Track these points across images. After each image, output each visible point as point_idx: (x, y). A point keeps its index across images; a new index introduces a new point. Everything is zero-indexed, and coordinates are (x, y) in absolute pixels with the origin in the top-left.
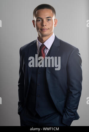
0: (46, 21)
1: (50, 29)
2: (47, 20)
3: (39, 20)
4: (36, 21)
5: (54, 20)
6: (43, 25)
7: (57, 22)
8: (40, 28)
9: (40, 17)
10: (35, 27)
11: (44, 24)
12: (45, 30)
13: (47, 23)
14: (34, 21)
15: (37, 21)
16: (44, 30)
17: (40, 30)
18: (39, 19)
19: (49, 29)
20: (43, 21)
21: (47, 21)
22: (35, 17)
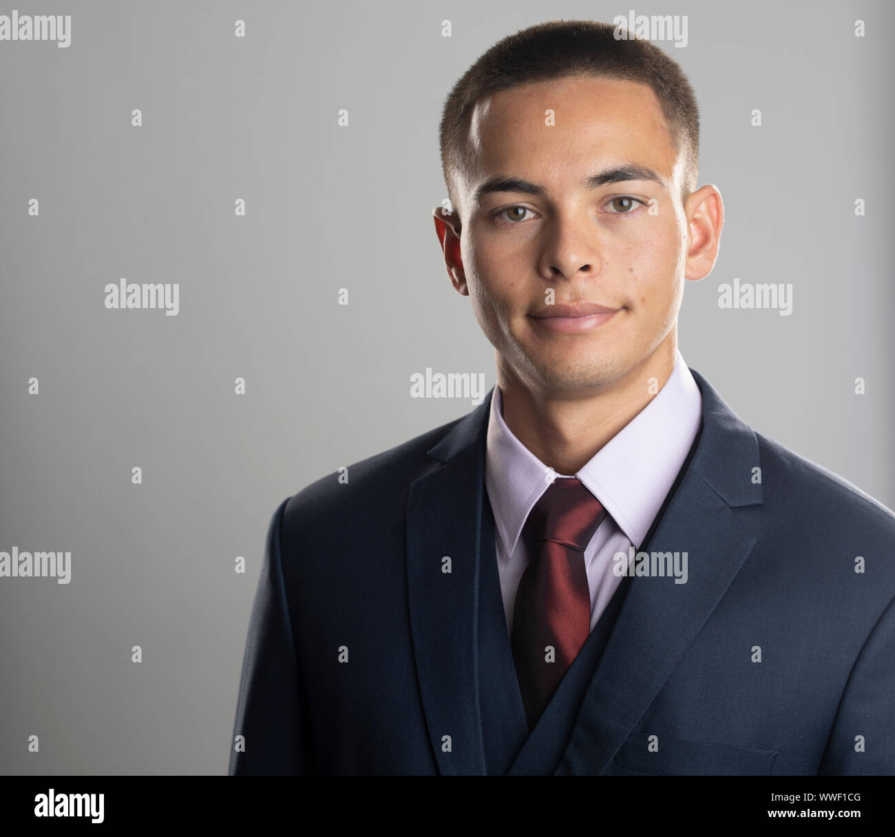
0: (592, 212)
1: (640, 310)
2: (602, 202)
3: (514, 212)
4: (474, 222)
5: (686, 197)
6: (557, 272)
7: (717, 223)
8: (520, 306)
9: (513, 172)
10: (460, 282)
11: (572, 258)
12: (588, 324)
13: (604, 237)
14: (455, 218)
15: (489, 217)
16: (568, 324)
17: (520, 324)
18: (510, 198)
19: (627, 308)
20: (550, 215)
21: (605, 221)
22: (459, 179)
